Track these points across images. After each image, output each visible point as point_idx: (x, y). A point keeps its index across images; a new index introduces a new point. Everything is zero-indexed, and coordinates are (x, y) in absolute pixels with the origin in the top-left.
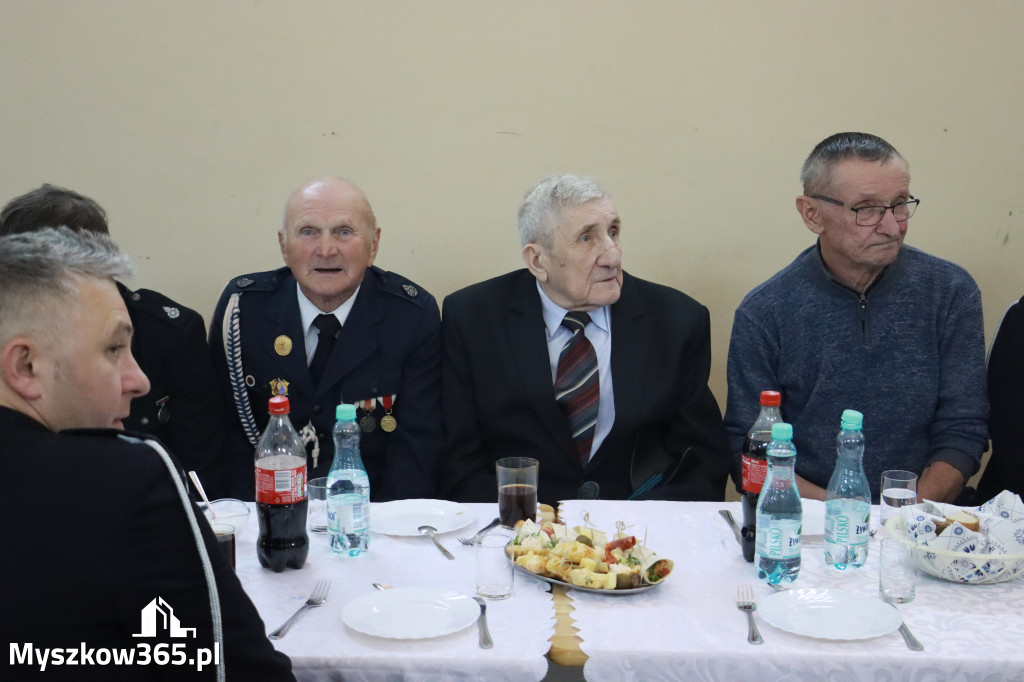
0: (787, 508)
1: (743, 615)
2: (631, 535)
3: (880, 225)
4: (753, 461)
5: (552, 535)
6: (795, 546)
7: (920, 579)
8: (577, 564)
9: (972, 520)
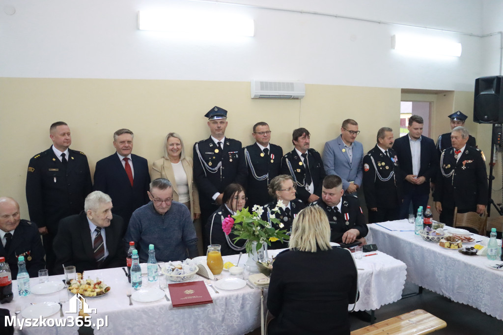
1: (128, 298)
2: (100, 280)
5: (80, 283)
8: (86, 290)
9: (180, 267)
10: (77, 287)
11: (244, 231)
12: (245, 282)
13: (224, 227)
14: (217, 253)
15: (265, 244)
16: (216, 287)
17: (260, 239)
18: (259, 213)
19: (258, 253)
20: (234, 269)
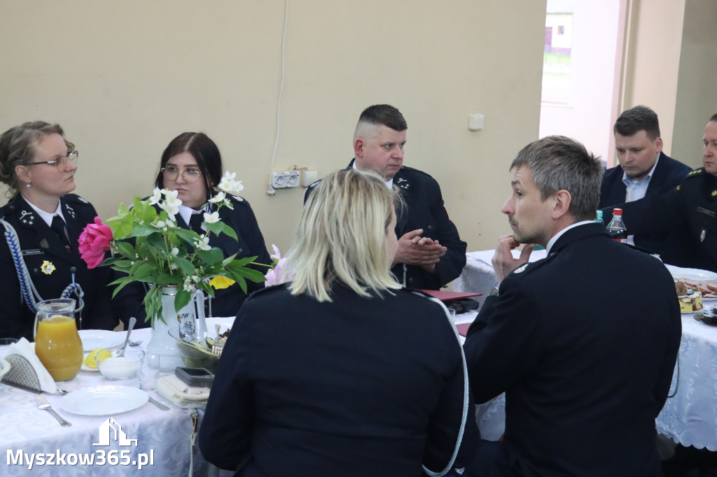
11: (140, 258)
12: (144, 396)
13: (85, 247)
14: (63, 320)
15: (199, 294)
16: (62, 411)
17: (183, 282)
18: (171, 209)
19: (178, 317)
20: (113, 365)
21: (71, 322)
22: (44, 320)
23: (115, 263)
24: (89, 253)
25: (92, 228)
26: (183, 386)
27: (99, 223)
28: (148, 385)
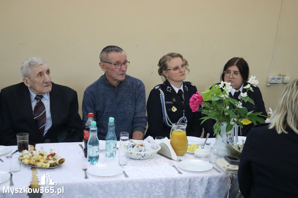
0: (95, 143)
1: (84, 172)
2: (54, 152)
3: (121, 69)
4: (86, 131)
5: (32, 154)
6: (98, 153)
7: (129, 159)
8: (39, 161)
9: (141, 144)
10: (28, 157)
11: (213, 109)
12: (211, 166)
13: (192, 103)
14: (181, 132)
15: (236, 126)
16: (179, 167)
17: (230, 120)
18: (227, 90)
19: (227, 135)
20: (199, 151)
21: (184, 133)
22: (174, 131)
23: (203, 110)
24: (193, 105)
25: (195, 96)
26: (227, 164)
27: (198, 94)
28: (213, 161)
